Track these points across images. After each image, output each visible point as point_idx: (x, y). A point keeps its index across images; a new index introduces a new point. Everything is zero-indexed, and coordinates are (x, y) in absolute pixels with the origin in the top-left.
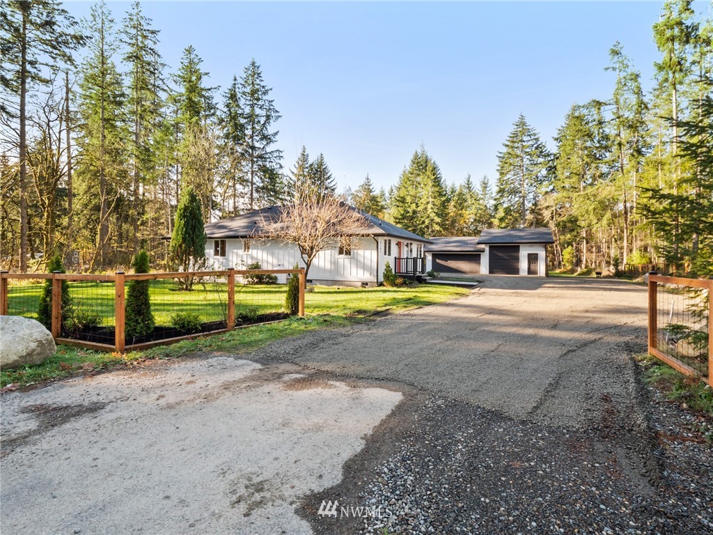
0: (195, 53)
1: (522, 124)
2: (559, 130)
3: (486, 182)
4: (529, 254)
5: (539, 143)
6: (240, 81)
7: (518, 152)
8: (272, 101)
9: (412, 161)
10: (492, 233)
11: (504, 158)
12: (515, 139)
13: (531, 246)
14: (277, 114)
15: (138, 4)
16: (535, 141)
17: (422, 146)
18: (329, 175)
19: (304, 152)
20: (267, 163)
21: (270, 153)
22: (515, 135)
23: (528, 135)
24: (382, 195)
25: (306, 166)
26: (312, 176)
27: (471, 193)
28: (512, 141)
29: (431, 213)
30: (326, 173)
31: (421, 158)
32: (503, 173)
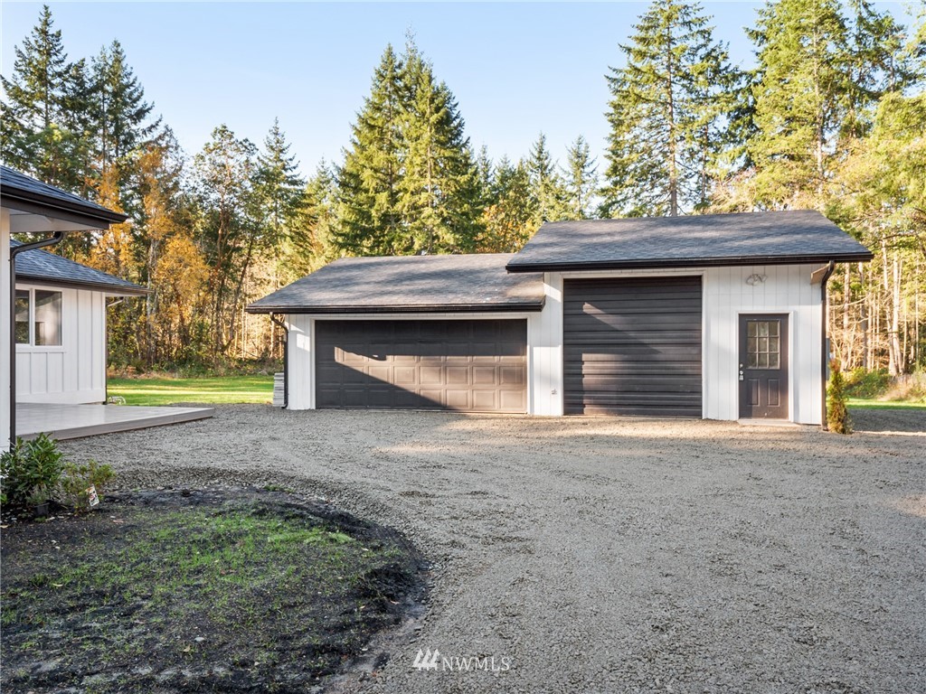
2: (762, 12)
3: (582, 151)
4: (743, 317)
5: (711, 46)
11: (622, 82)
12: (651, 33)
16: (702, 41)
17: (409, 35)
18: (140, 104)
19: (46, 24)
22: (651, 23)
23: (684, 23)
24: (323, 183)
25: (57, 69)
26: (77, 103)
27: (547, 181)
28: (643, 40)
29: (430, 216)
30: (135, 101)
31: (405, 67)
32: (621, 123)
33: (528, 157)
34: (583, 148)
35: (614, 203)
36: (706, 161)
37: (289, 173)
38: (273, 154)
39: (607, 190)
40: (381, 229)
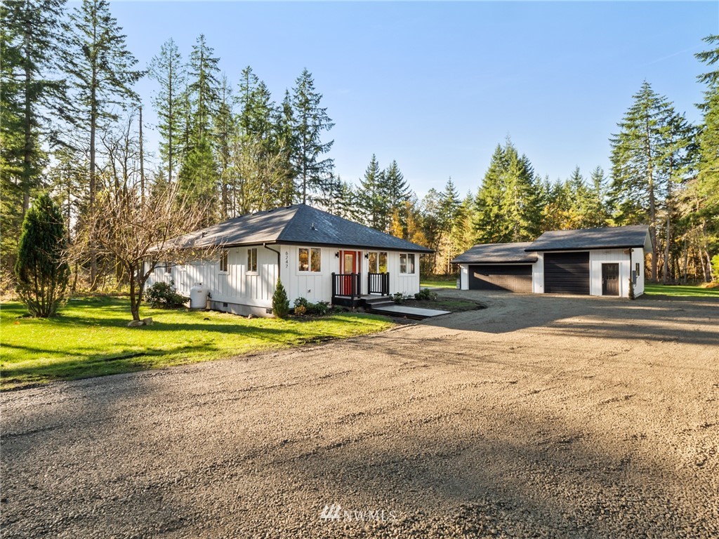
0: (252, 73)
1: (647, 92)
2: (707, 93)
3: (599, 174)
4: (604, 265)
5: (673, 115)
6: (292, 93)
7: (642, 131)
8: (325, 109)
9: (494, 157)
10: (554, 237)
11: (620, 141)
12: (635, 115)
13: (607, 252)
14: (330, 122)
15: (202, 37)
16: (666, 114)
17: (508, 138)
18: (402, 182)
19: (374, 160)
20: (319, 173)
21: (322, 163)
22: (636, 110)
23: (656, 107)
24: (469, 200)
25: (377, 175)
26: (383, 184)
27: (580, 190)
28: (631, 120)
29: (515, 216)
30: (400, 181)
31: (505, 153)
32: (618, 161)
33: (570, 179)
34: (600, 172)
35: (615, 200)
36: (671, 174)
37: (455, 199)
38: (449, 192)
39: (612, 194)
40: (495, 221)
